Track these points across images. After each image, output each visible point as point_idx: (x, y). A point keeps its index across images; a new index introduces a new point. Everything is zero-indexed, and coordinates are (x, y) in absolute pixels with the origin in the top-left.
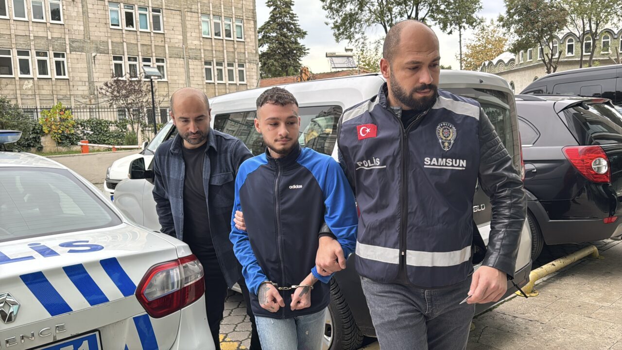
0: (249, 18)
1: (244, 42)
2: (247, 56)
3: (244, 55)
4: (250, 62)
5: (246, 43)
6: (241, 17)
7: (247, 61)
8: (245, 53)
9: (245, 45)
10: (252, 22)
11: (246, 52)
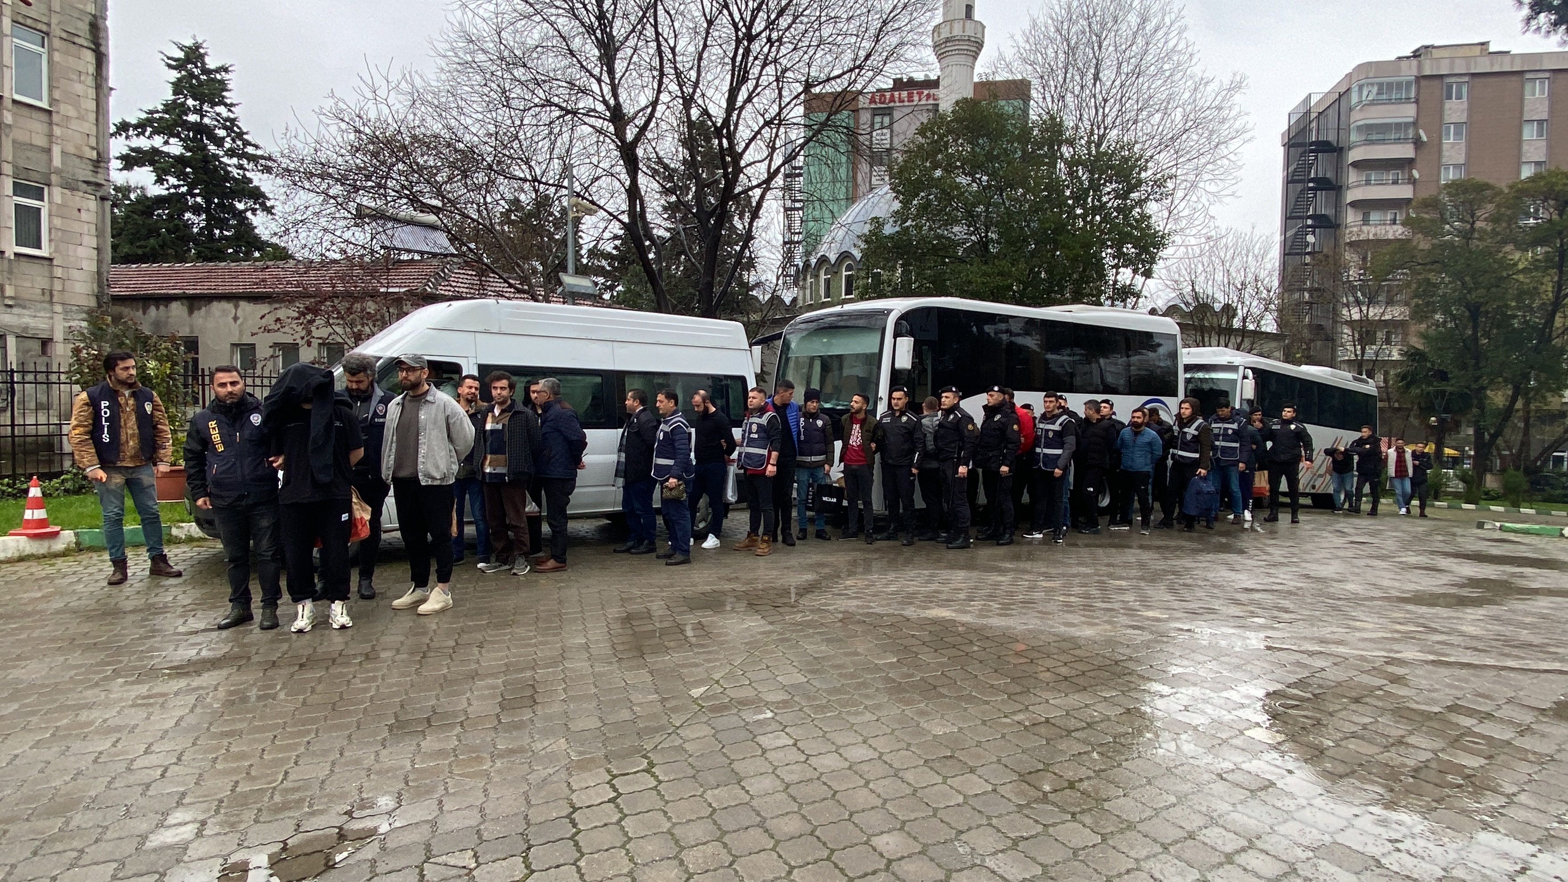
0: (76, 40)
1: (49, 112)
2: (57, 161)
3: (44, 157)
4: (70, 186)
5: (55, 118)
6: (44, 28)
7: (54, 178)
8: (49, 151)
9: (51, 124)
10: (89, 56)
11: (56, 151)
